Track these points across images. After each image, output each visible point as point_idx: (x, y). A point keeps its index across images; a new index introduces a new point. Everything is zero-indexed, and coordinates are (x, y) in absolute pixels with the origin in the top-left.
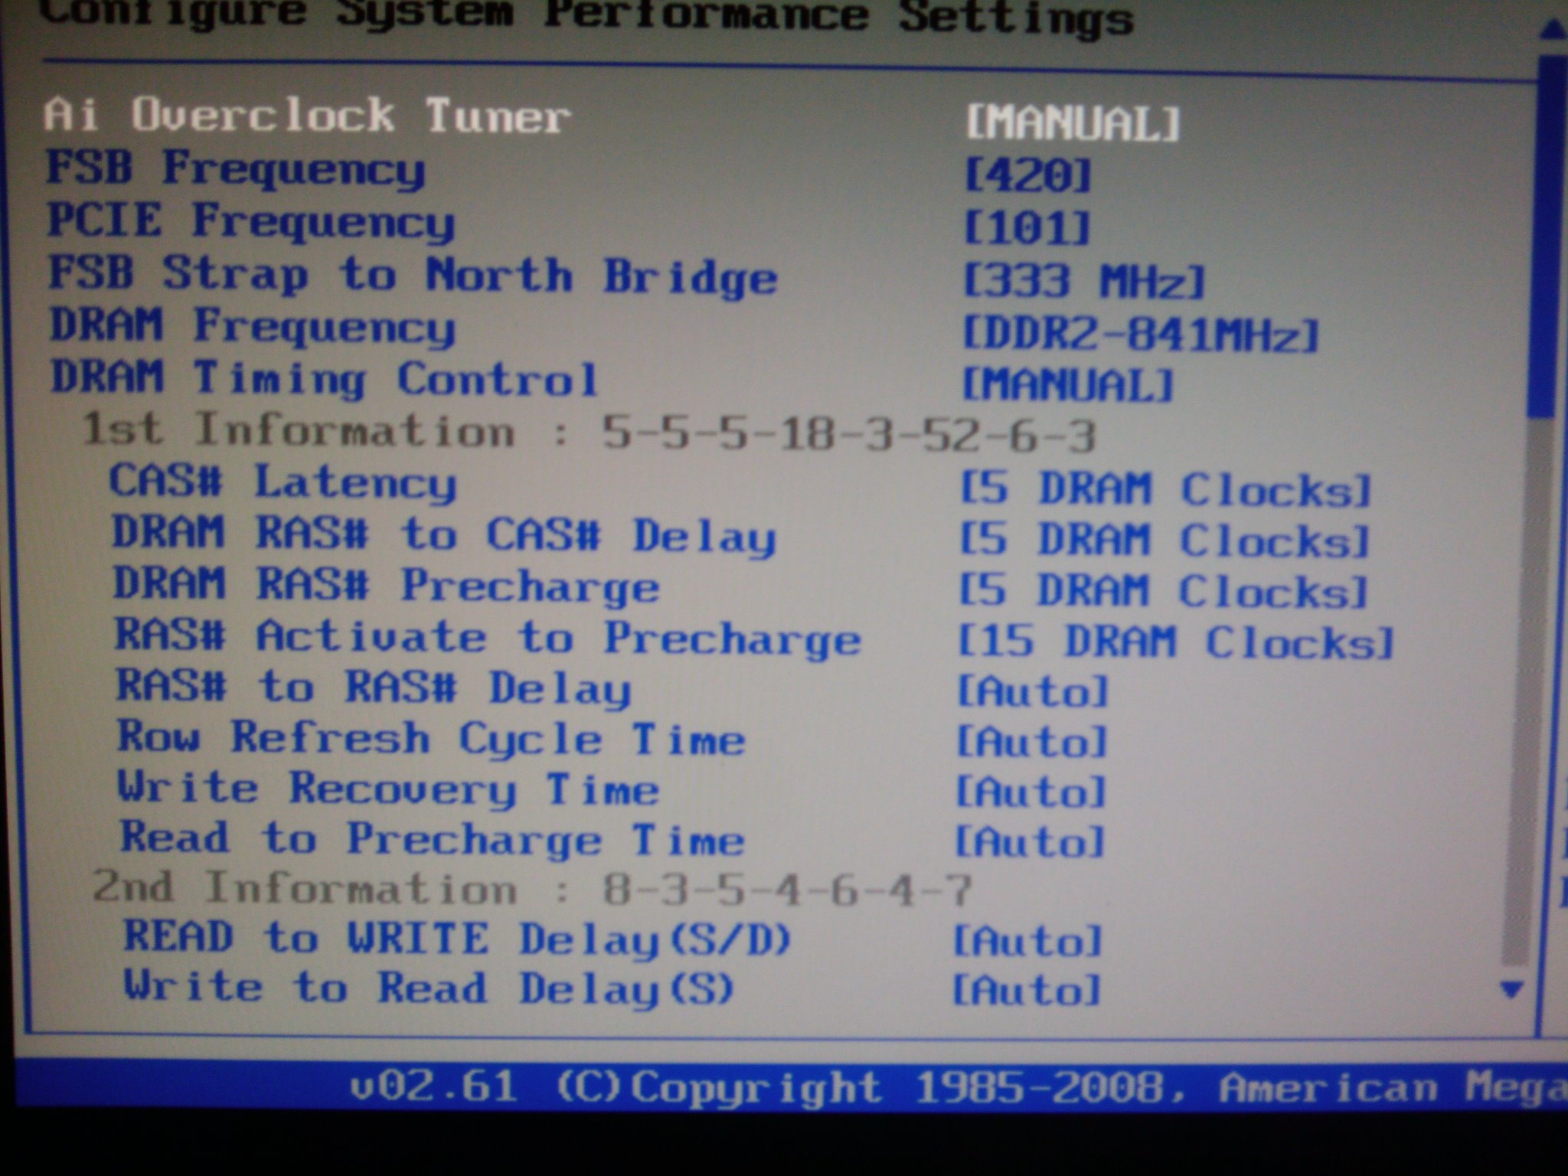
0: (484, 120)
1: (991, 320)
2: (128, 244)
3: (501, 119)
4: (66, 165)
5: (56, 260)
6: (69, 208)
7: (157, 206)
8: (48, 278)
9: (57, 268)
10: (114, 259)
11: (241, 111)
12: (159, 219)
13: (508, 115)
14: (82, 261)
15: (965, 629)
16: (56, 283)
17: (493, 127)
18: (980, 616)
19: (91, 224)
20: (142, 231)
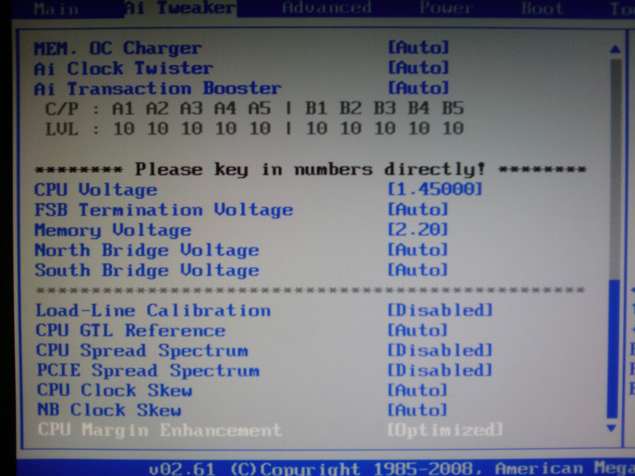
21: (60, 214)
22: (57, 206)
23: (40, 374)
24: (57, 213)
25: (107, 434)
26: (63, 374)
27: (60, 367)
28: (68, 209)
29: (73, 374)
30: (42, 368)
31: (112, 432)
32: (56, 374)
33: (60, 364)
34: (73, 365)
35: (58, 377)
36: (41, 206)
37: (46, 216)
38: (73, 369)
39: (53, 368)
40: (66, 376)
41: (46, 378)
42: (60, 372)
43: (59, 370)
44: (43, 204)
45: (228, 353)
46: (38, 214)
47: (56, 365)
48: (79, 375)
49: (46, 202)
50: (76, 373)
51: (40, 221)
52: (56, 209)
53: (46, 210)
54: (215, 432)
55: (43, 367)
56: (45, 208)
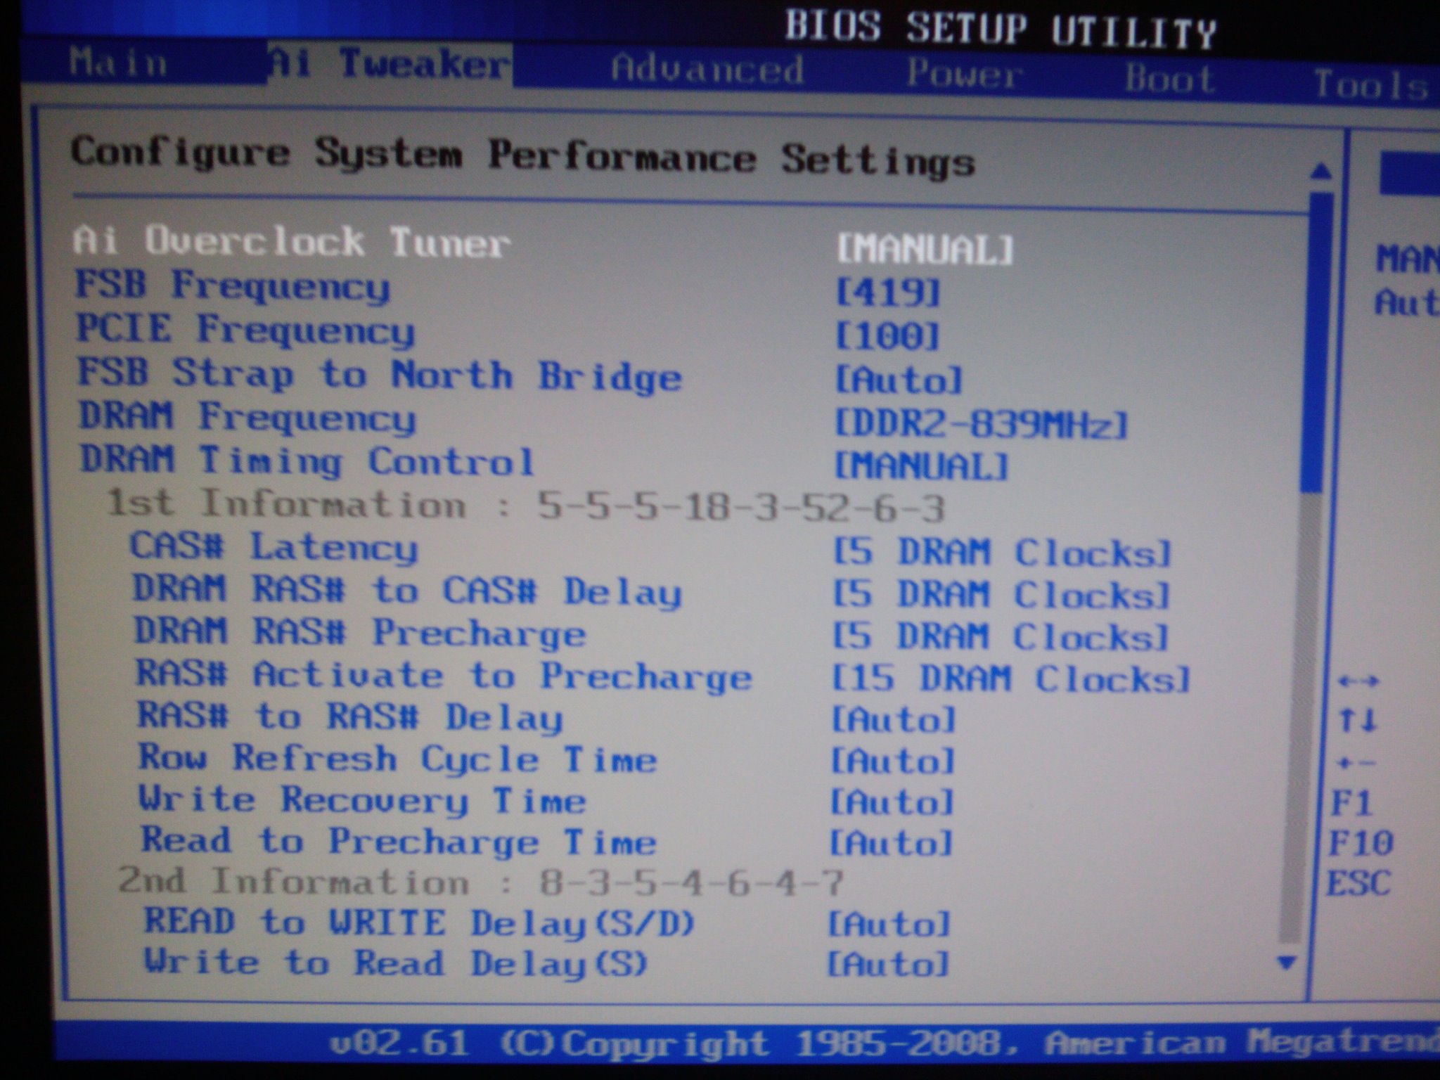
0: (439, 246)
1: (858, 412)
2: (145, 349)
3: (453, 245)
4: (91, 282)
5: (83, 361)
6: (94, 317)
7: (167, 317)
8: (77, 375)
9: (85, 367)
10: (131, 360)
11: (237, 237)
12: (169, 328)
13: (458, 242)
14: (105, 364)
15: (837, 669)
16: (84, 381)
17: (446, 251)
18: (850, 658)
19: (112, 332)
20: (155, 338)
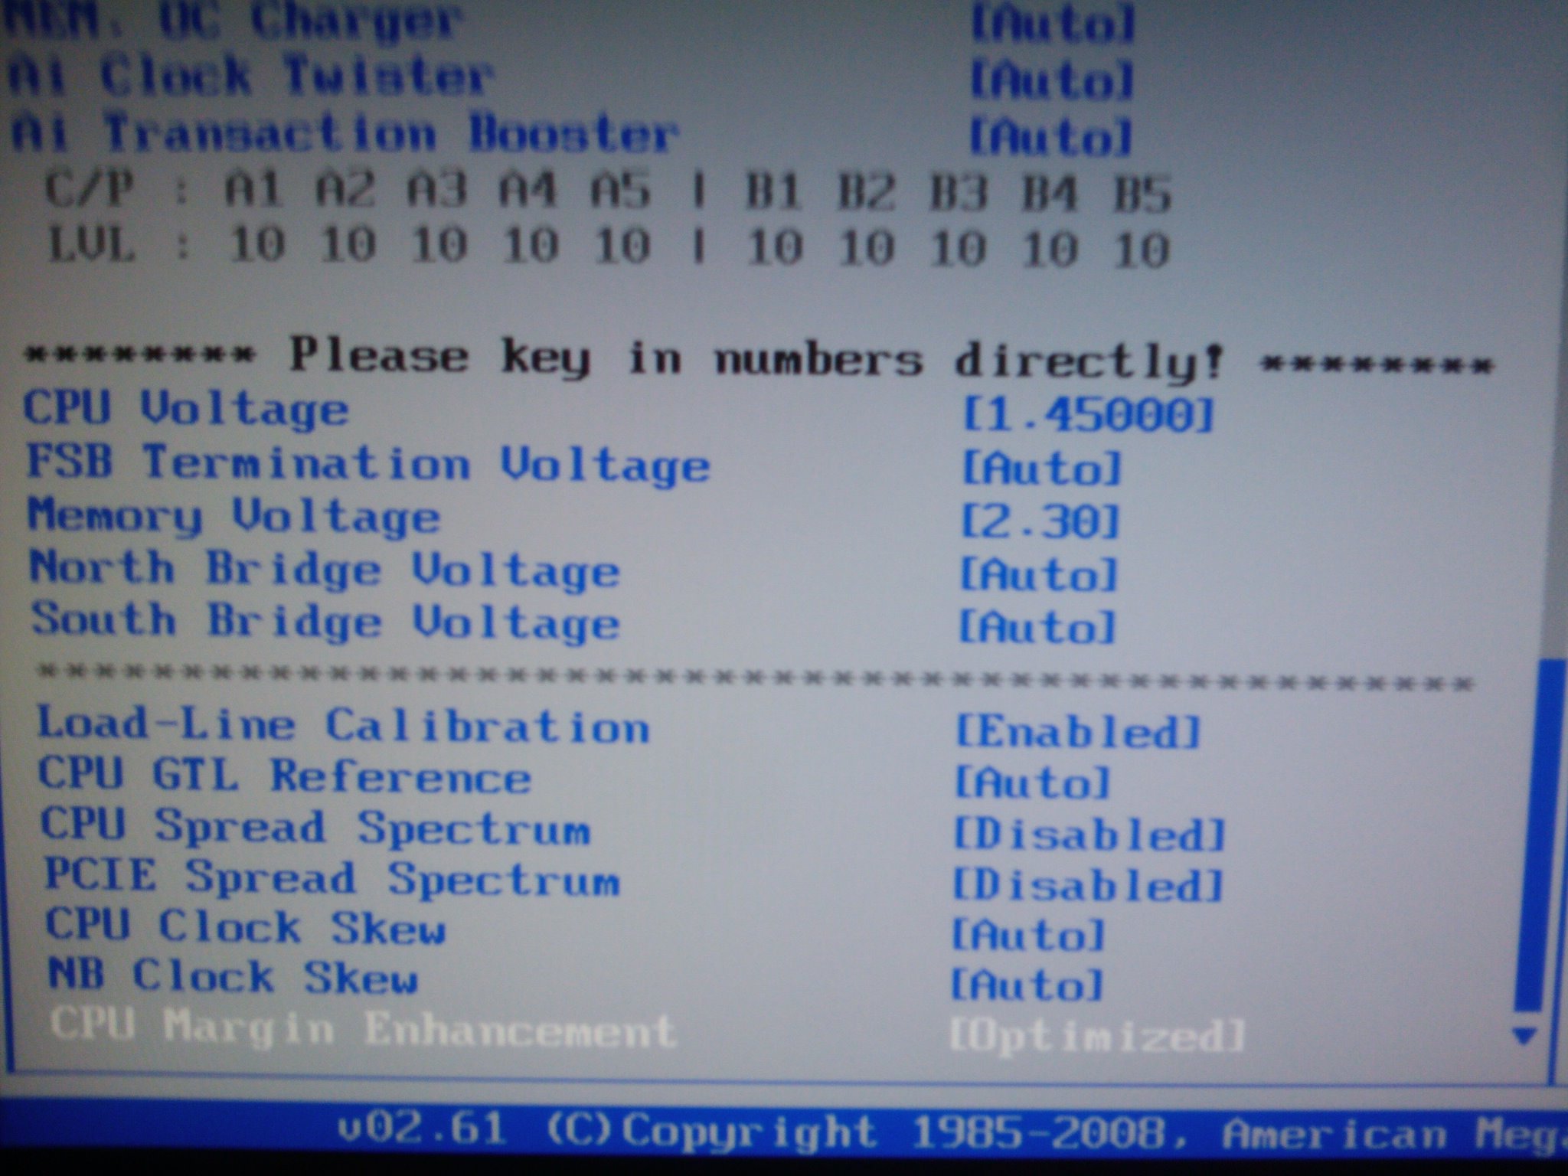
21: (93, 472)
22: (85, 451)
23: (52, 883)
24: (86, 468)
25: (229, 1035)
26: (113, 884)
27: (104, 867)
28: (115, 459)
29: (137, 885)
30: (56, 869)
31: (242, 1034)
32: (95, 885)
33: (103, 859)
34: (136, 863)
35: (98, 891)
36: (42, 452)
37: (57, 478)
38: (138, 873)
39: (86, 869)
40: (121, 888)
41: (68, 893)
42: (104, 880)
43: (101, 873)
44: (48, 446)
45: (538, 836)
46: (35, 471)
47: (94, 862)
48: (152, 887)
49: (55, 441)
50: (145, 881)
51: (41, 489)
52: (84, 459)
53: (56, 461)
54: (506, 1033)
55: (58, 866)
56: (55, 458)
